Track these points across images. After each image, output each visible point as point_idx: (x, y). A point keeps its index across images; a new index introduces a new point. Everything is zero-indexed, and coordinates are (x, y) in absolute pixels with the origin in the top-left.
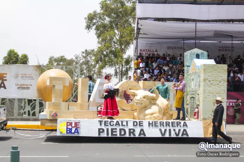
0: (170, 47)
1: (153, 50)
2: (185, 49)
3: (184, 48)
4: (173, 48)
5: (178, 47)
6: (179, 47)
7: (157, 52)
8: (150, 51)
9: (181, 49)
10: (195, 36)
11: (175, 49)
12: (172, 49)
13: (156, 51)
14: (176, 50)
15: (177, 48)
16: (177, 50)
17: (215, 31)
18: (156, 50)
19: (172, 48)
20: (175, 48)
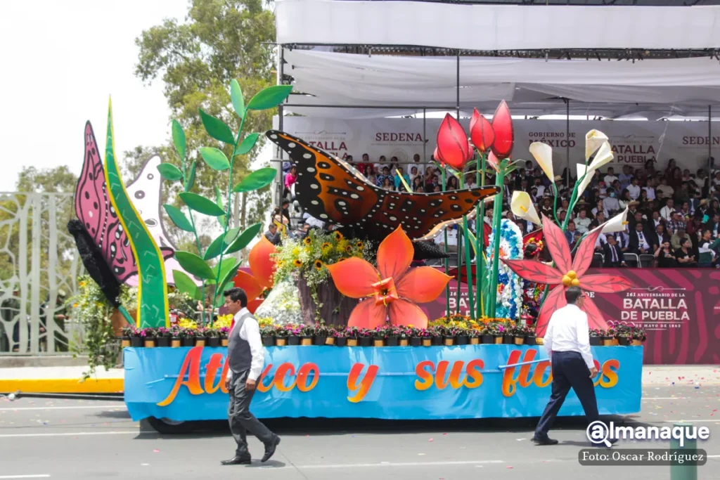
0: (384, 134)
1: (333, 143)
2: (428, 140)
3: (426, 139)
4: (394, 137)
5: (408, 135)
6: (413, 134)
7: (346, 149)
8: (324, 147)
9: (418, 140)
10: (456, 101)
11: (400, 140)
12: (392, 140)
13: (341, 147)
14: (400, 142)
15: (405, 137)
16: (405, 142)
17: (517, 85)
18: (343, 143)
19: (389, 137)
20: (400, 137)
